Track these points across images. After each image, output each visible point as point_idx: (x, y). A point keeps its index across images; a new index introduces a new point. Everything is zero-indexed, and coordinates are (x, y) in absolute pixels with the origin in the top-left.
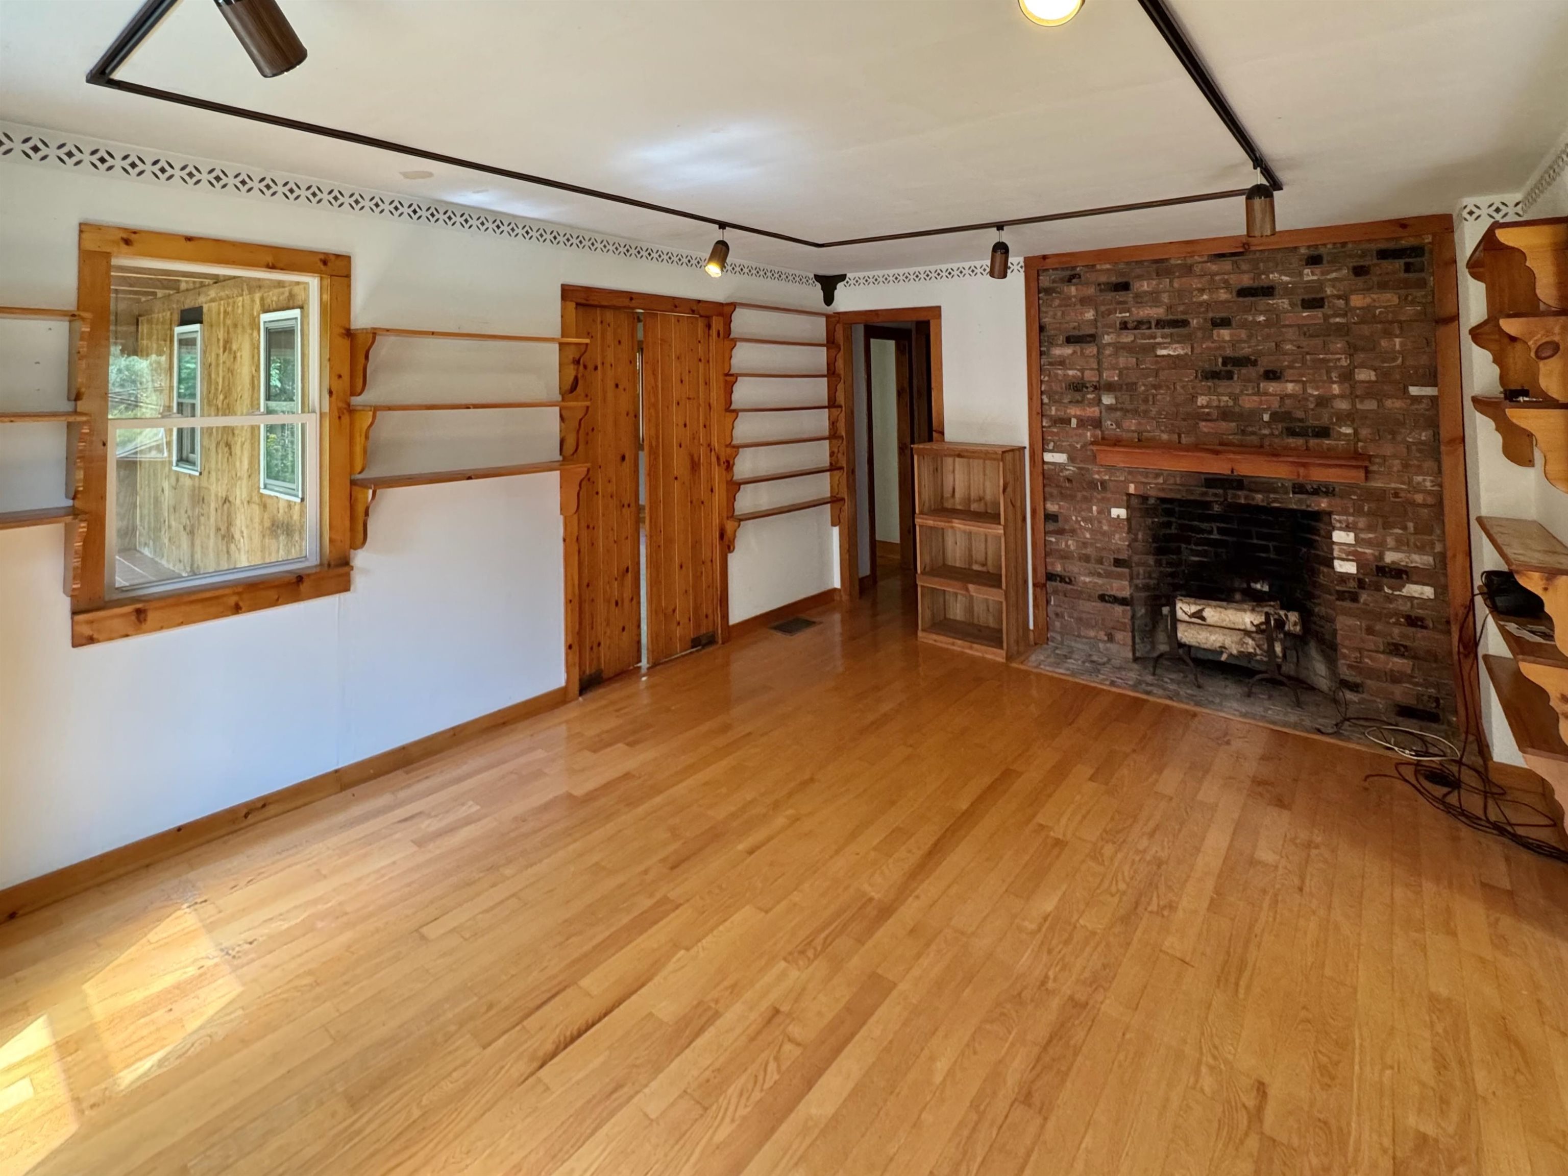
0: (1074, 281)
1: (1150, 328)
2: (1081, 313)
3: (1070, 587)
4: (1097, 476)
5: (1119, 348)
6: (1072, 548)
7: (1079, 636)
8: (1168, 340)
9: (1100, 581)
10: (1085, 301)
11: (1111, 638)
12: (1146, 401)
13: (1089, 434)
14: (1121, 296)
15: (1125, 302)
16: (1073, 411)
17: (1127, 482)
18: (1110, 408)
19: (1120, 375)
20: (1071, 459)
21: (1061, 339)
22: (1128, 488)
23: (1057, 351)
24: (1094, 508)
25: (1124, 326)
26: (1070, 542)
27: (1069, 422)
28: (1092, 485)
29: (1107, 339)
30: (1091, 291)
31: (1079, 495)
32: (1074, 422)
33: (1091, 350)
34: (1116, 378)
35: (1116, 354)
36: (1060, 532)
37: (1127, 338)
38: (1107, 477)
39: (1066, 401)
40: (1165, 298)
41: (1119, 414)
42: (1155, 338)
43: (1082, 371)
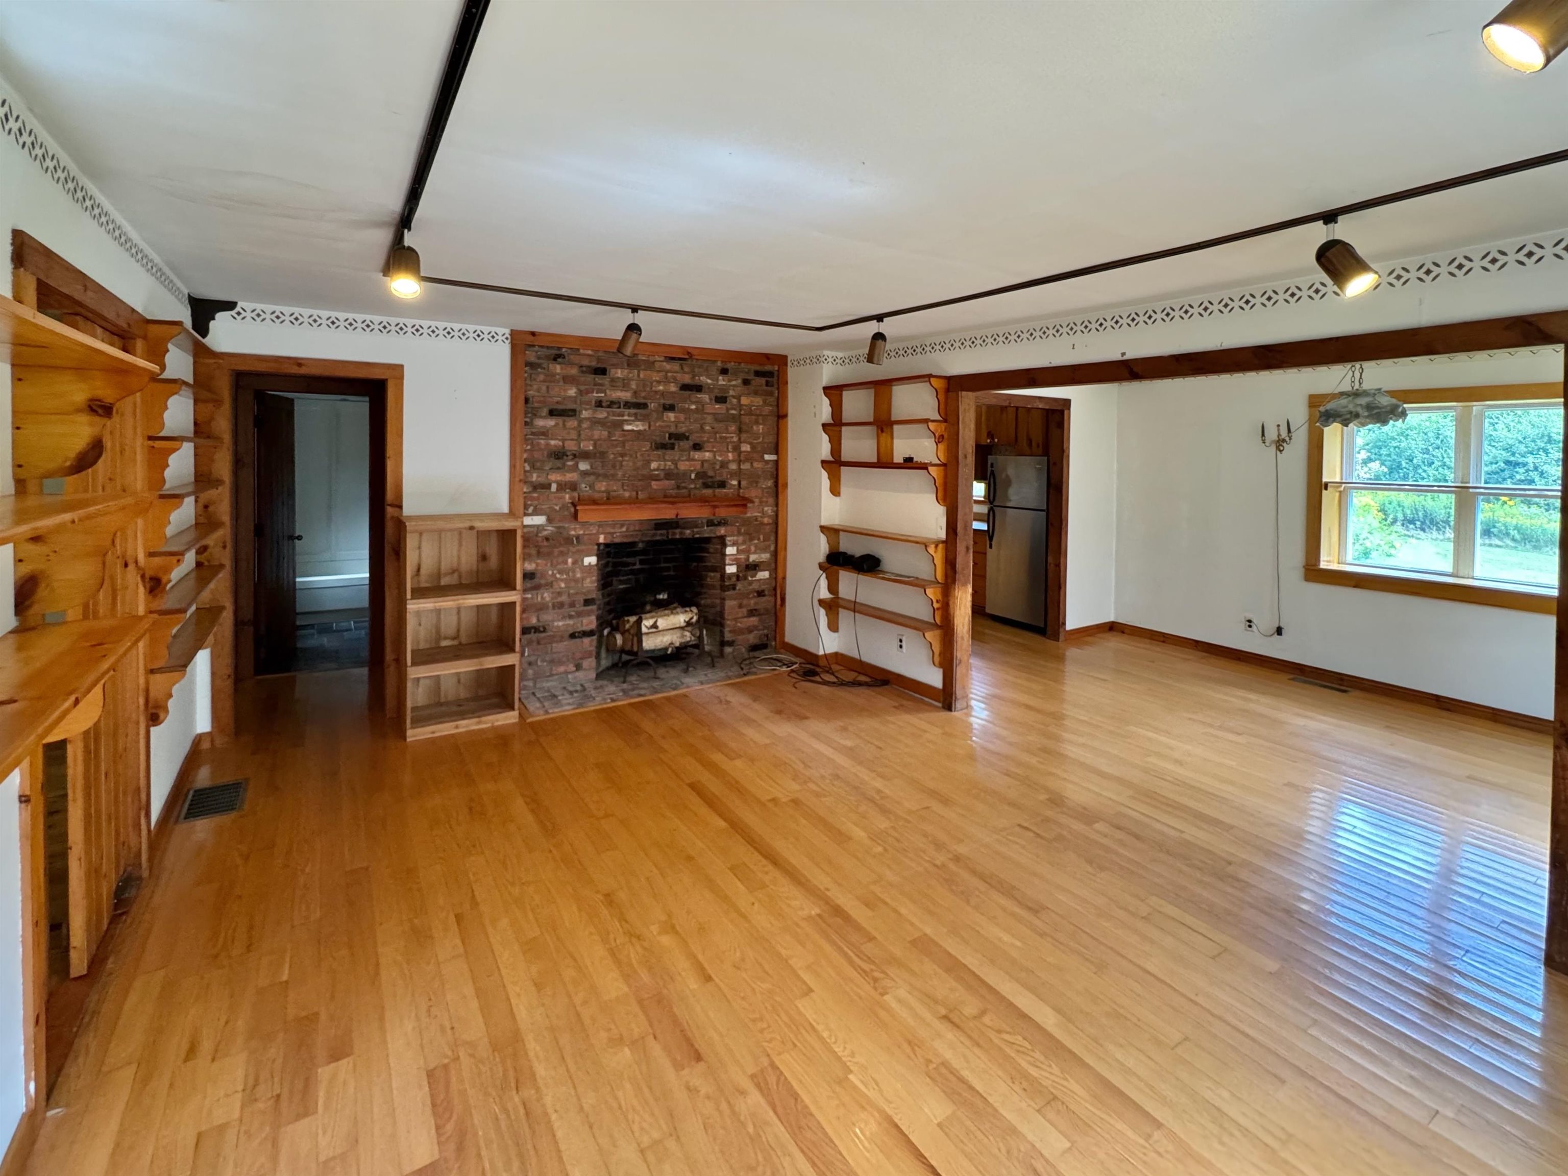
0: (559, 360)
1: (619, 407)
2: (565, 390)
3: (543, 635)
4: (573, 533)
5: (595, 422)
6: (548, 599)
7: (552, 675)
8: (633, 418)
9: (571, 622)
10: (568, 380)
11: (578, 667)
12: (614, 466)
13: (567, 496)
14: (599, 379)
15: (602, 385)
16: (555, 477)
17: (598, 533)
18: (585, 474)
19: (595, 445)
20: (550, 520)
21: (545, 412)
22: (598, 538)
23: (540, 423)
24: (570, 560)
25: (599, 404)
26: (546, 595)
27: (548, 486)
28: (568, 541)
29: (585, 414)
30: (574, 371)
31: (556, 551)
32: (554, 487)
33: (572, 423)
34: (591, 448)
35: (590, 428)
36: (537, 587)
37: (602, 414)
38: (581, 532)
39: (547, 468)
40: (633, 385)
41: (592, 478)
42: (623, 416)
43: (563, 441)
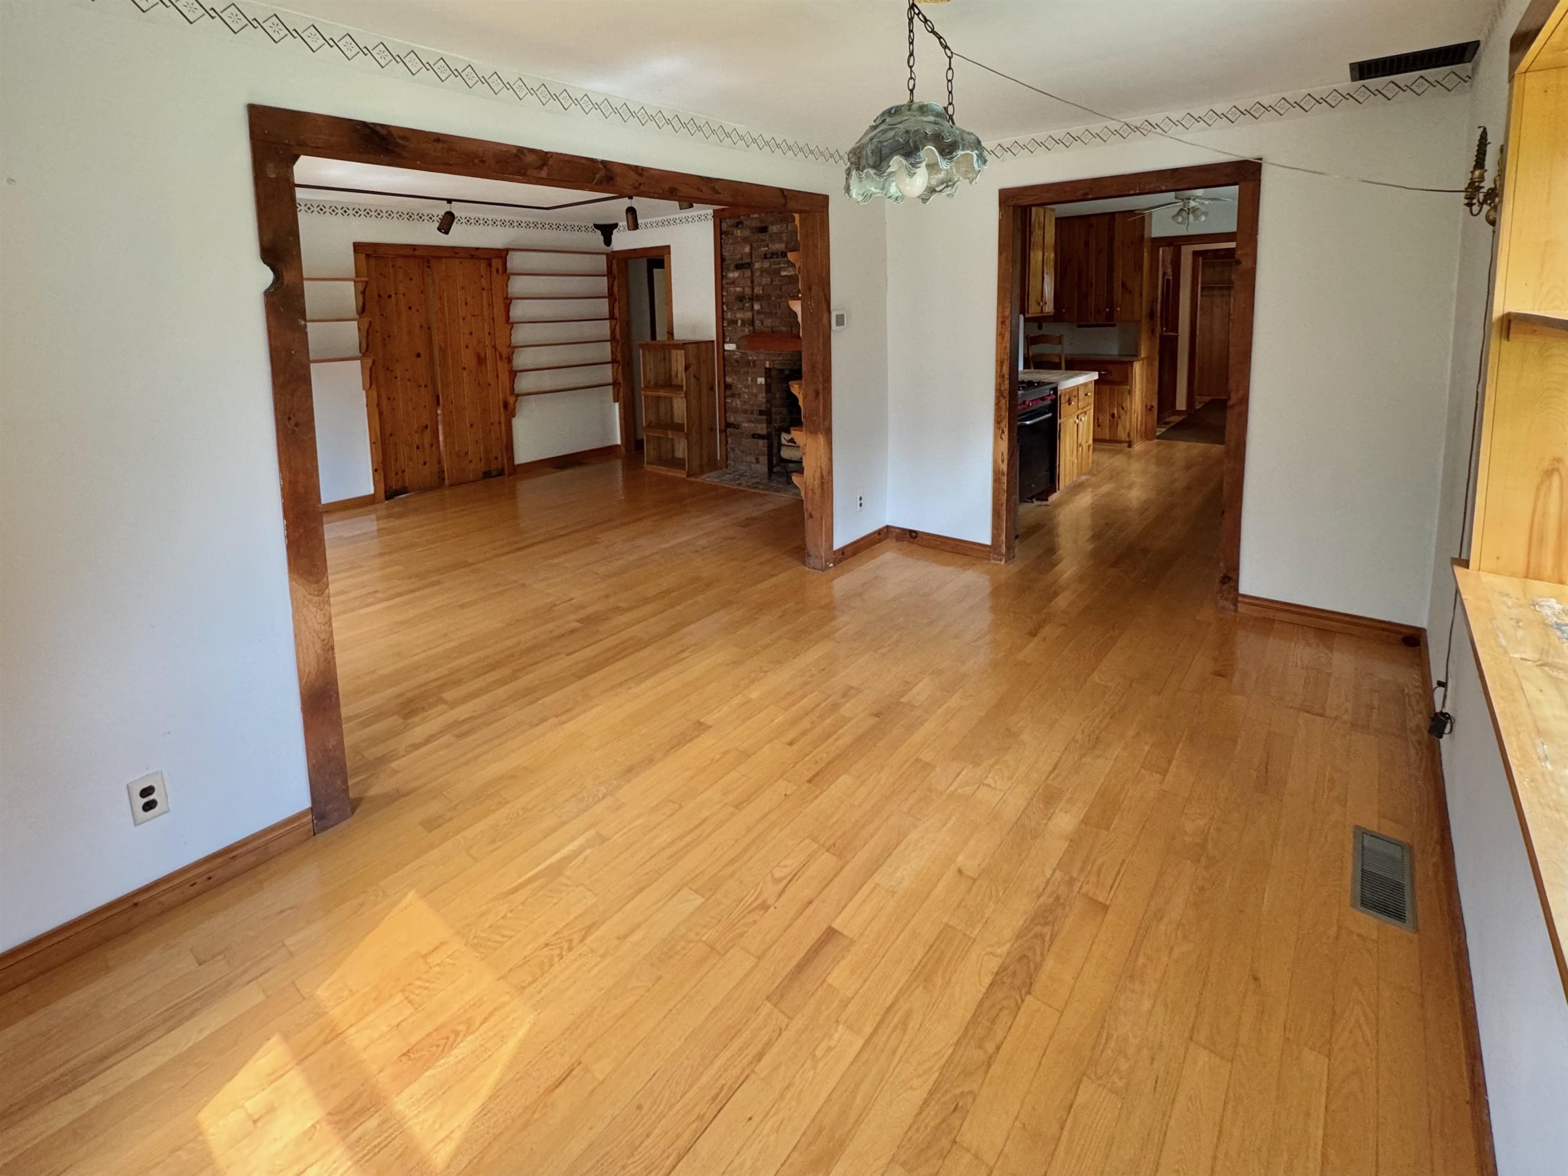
0: (740, 226)
1: (778, 257)
2: (743, 248)
3: (737, 431)
4: (750, 358)
5: (763, 271)
6: (739, 406)
7: (742, 461)
8: (786, 265)
9: (753, 425)
10: (745, 240)
11: (758, 462)
12: (775, 307)
13: (747, 330)
14: (762, 236)
15: (764, 240)
16: (739, 315)
17: (765, 360)
18: (758, 312)
19: (763, 290)
20: (738, 347)
21: (732, 267)
22: (765, 363)
23: (731, 275)
24: (750, 379)
25: (765, 257)
26: (738, 402)
27: (736, 323)
28: (748, 363)
29: (757, 265)
30: (747, 233)
31: (742, 370)
32: (739, 322)
33: (748, 273)
34: (761, 292)
35: (761, 275)
36: (733, 396)
37: (766, 265)
38: (755, 358)
39: (735, 308)
40: (784, 237)
41: (762, 316)
42: (780, 264)
43: (743, 288)
